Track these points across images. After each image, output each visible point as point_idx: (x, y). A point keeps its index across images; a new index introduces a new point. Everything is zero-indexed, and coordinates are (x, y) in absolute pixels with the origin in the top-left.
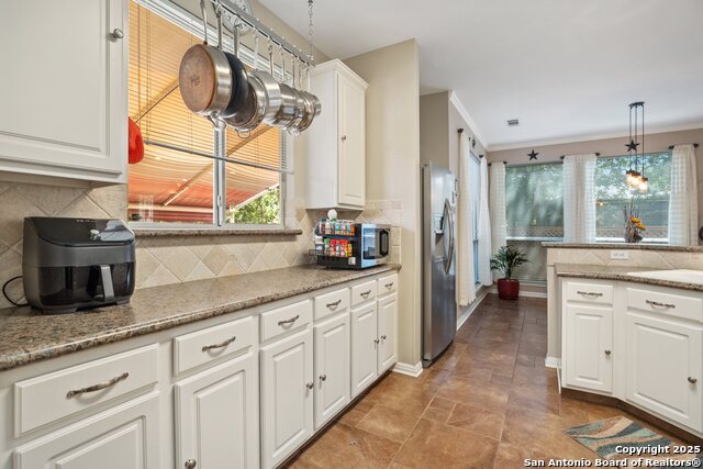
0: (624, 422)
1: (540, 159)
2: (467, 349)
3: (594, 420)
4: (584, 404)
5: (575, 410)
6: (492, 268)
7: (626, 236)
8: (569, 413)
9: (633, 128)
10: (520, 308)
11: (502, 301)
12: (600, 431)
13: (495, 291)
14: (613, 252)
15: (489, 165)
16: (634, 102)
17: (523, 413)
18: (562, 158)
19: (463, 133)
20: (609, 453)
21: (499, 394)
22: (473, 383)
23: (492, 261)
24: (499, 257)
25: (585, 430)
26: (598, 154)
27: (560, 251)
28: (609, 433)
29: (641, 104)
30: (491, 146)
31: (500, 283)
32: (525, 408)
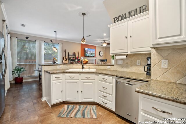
0: (66, 106)
1: (29, 39)
2: (12, 107)
3: (61, 109)
4: (57, 106)
5: (56, 110)
6: (13, 74)
7: (53, 62)
8: (55, 111)
9: (55, 37)
10: (23, 86)
11: (17, 85)
12: (64, 111)
13: (13, 82)
14: (58, 66)
15: (11, 37)
16: (55, 31)
17: (45, 119)
18: (36, 40)
19: (5, 22)
20: (68, 115)
21: (34, 117)
22: (22, 119)
23: (13, 72)
24: (15, 70)
25: (61, 113)
26: (45, 41)
27: (46, 67)
28: (66, 111)
29: (56, 32)
30: (11, 31)
31: (16, 79)
32: (44, 117)
